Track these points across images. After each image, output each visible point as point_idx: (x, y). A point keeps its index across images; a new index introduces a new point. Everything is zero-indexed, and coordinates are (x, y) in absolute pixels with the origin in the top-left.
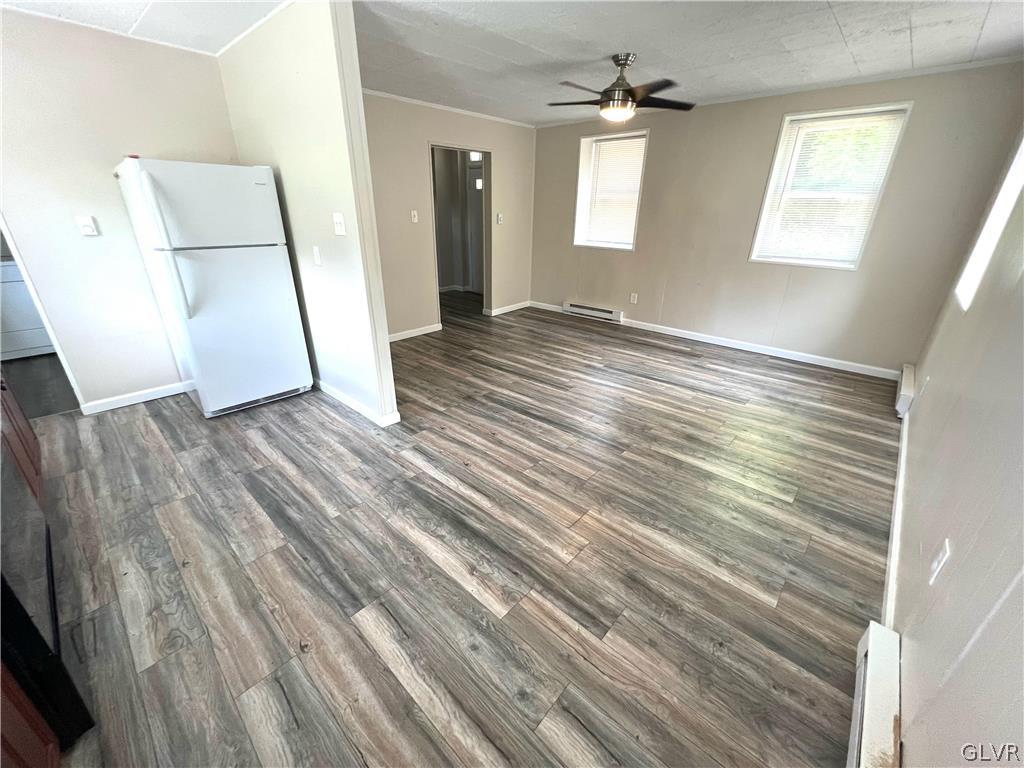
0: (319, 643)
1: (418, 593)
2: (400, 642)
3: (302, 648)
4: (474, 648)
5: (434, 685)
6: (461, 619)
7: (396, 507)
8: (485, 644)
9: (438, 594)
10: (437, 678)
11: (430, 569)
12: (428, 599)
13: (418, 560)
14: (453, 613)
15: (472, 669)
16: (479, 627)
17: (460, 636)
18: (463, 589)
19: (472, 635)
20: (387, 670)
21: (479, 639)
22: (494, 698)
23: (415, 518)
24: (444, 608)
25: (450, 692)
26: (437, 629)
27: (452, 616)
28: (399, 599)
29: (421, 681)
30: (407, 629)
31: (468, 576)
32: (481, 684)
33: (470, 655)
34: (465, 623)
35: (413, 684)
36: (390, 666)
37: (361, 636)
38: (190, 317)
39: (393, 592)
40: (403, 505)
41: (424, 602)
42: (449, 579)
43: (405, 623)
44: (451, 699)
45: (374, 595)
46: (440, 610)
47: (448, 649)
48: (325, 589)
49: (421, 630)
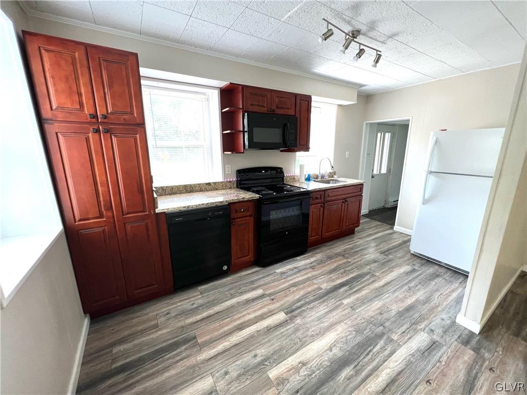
0: (273, 304)
1: (291, 335)
2: (267, 327)
3: (273, 300)
4: (255, 356)
5: (245, 338)
6: (272, 352)
7: (355, 327)
8: (255, 361)
9: (289, 343)
10: (247, 339)
11: (305, 342)
12: (286, 339)
13: (313, 336)
14: (276, 349)
15: (245, 353)
16: (266, 360)
17: (263, 351)
18: (290, 356)
19: (262, 356)
20: (257, 322)
21: (259, 359)
22: (230, 360)
23: (347, 336)
24: (280, 345)
25: (240, 343)
26: (269, 341)
27: (274, 348)
28: (288, 327)
29: (249, 333)
30: (272, 330)
31: (299, 360)
32: (238, 356)
33: (253, 353)
34: (270, 354)
35: (248, 331)
36: (258, 324)
37: (273, 314)
38: (423, 204)
39: (293, 325)
40: (358, 331)
41: (285, 337)
42: (297, 350)
43: (276, 329)
44: (237, 343)
45: (292, 319)
46: (279, 343)
47: (258, 344)
48: (298, 302)
49: (270, 335)
